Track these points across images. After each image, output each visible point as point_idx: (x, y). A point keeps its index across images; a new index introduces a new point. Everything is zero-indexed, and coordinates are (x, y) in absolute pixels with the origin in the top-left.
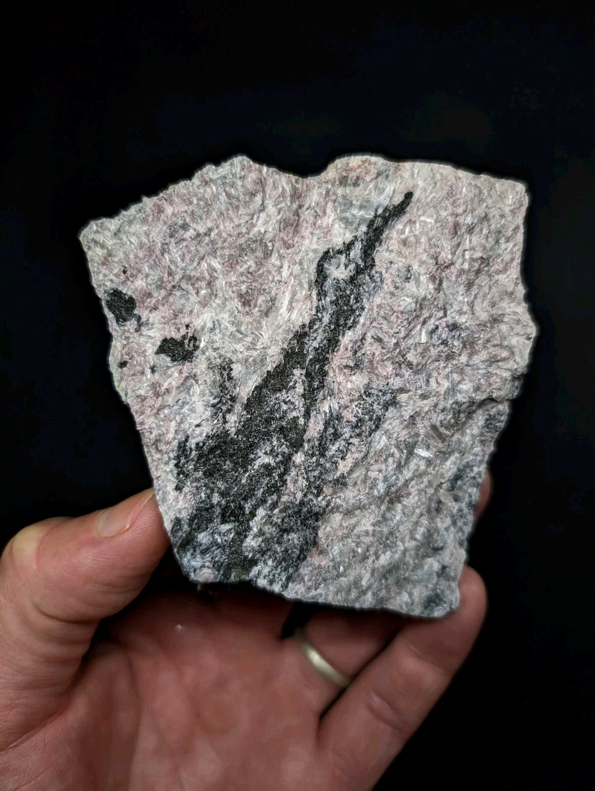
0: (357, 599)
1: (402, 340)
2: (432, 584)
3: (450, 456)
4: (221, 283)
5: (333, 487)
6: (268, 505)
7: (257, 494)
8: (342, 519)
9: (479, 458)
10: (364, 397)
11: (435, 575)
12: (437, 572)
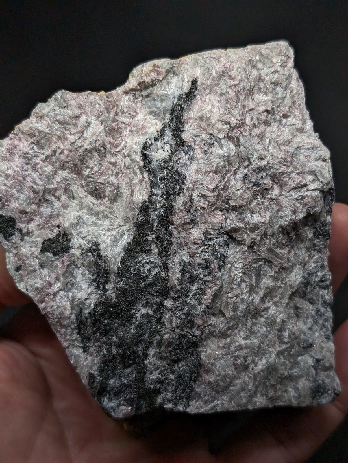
0: (249, 402)
1: (222, 192)
2: (313, 376)
3: (293, 269)
4: (74, 188)
5: (201, 318)
6: (155, 345)
7: (144, 339)
8: (218, 342)
9: (319, 264)
10: (206, 243)
11: (312, 369)
12: (313, 367)
